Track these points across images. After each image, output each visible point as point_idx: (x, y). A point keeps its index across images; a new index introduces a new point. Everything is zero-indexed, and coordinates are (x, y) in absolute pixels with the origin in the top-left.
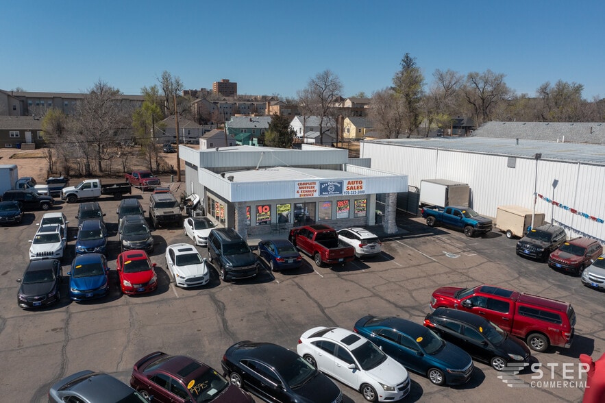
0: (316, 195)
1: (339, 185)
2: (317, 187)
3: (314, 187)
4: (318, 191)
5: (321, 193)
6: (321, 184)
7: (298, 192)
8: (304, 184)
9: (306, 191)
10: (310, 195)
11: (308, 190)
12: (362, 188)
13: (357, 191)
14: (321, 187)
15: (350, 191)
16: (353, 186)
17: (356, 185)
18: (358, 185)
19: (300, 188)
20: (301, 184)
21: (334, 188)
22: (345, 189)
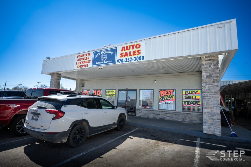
0: (90, 65)
1: (112, 53)
2: (91, 58)
3: (88, 58)
4: (91, 62)
5: (94, 64)
6: (95, 54)
7: (76, 64)
8: (82, 56)
9: (83, 63)
10: (85, 66)
11: (84, 60)
12: (140, 53)
13: (133, 57)
14: (95, 56)
15: (124, 58)
16: (128, 51)
17: (131, 50)
18: (135, 49)
19: (78, 60)
20: (80, 56)
21: (106, 56)
22: (118, 57)
